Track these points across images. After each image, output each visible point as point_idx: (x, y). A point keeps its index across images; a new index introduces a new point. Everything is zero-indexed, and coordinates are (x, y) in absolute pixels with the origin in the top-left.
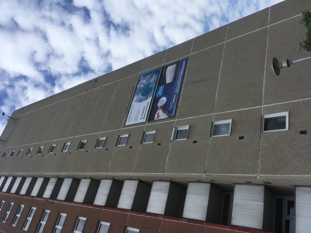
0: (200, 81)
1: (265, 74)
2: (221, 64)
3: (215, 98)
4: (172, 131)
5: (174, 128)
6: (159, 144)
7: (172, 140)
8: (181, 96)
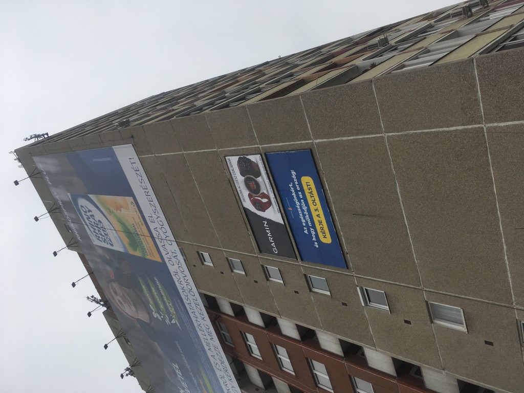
0: (367, 216)
1: (505, 247)
2: (399, 192)
3: (414, 260)
4: (356, 290)
5: (358, 288)
6: (344, 304)
7: (363, 305)
8: (342, 233)
